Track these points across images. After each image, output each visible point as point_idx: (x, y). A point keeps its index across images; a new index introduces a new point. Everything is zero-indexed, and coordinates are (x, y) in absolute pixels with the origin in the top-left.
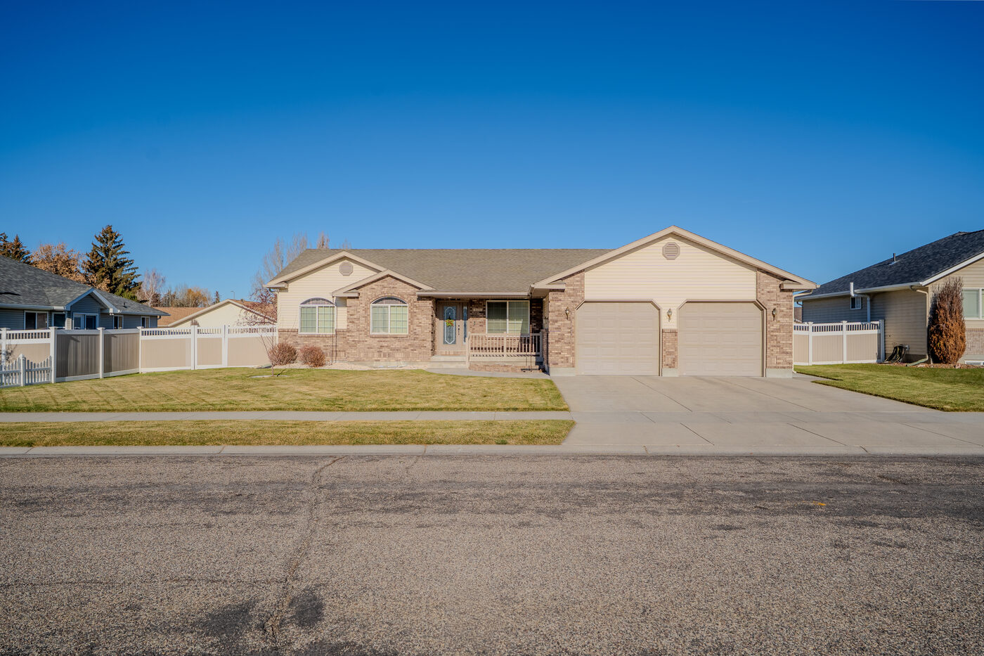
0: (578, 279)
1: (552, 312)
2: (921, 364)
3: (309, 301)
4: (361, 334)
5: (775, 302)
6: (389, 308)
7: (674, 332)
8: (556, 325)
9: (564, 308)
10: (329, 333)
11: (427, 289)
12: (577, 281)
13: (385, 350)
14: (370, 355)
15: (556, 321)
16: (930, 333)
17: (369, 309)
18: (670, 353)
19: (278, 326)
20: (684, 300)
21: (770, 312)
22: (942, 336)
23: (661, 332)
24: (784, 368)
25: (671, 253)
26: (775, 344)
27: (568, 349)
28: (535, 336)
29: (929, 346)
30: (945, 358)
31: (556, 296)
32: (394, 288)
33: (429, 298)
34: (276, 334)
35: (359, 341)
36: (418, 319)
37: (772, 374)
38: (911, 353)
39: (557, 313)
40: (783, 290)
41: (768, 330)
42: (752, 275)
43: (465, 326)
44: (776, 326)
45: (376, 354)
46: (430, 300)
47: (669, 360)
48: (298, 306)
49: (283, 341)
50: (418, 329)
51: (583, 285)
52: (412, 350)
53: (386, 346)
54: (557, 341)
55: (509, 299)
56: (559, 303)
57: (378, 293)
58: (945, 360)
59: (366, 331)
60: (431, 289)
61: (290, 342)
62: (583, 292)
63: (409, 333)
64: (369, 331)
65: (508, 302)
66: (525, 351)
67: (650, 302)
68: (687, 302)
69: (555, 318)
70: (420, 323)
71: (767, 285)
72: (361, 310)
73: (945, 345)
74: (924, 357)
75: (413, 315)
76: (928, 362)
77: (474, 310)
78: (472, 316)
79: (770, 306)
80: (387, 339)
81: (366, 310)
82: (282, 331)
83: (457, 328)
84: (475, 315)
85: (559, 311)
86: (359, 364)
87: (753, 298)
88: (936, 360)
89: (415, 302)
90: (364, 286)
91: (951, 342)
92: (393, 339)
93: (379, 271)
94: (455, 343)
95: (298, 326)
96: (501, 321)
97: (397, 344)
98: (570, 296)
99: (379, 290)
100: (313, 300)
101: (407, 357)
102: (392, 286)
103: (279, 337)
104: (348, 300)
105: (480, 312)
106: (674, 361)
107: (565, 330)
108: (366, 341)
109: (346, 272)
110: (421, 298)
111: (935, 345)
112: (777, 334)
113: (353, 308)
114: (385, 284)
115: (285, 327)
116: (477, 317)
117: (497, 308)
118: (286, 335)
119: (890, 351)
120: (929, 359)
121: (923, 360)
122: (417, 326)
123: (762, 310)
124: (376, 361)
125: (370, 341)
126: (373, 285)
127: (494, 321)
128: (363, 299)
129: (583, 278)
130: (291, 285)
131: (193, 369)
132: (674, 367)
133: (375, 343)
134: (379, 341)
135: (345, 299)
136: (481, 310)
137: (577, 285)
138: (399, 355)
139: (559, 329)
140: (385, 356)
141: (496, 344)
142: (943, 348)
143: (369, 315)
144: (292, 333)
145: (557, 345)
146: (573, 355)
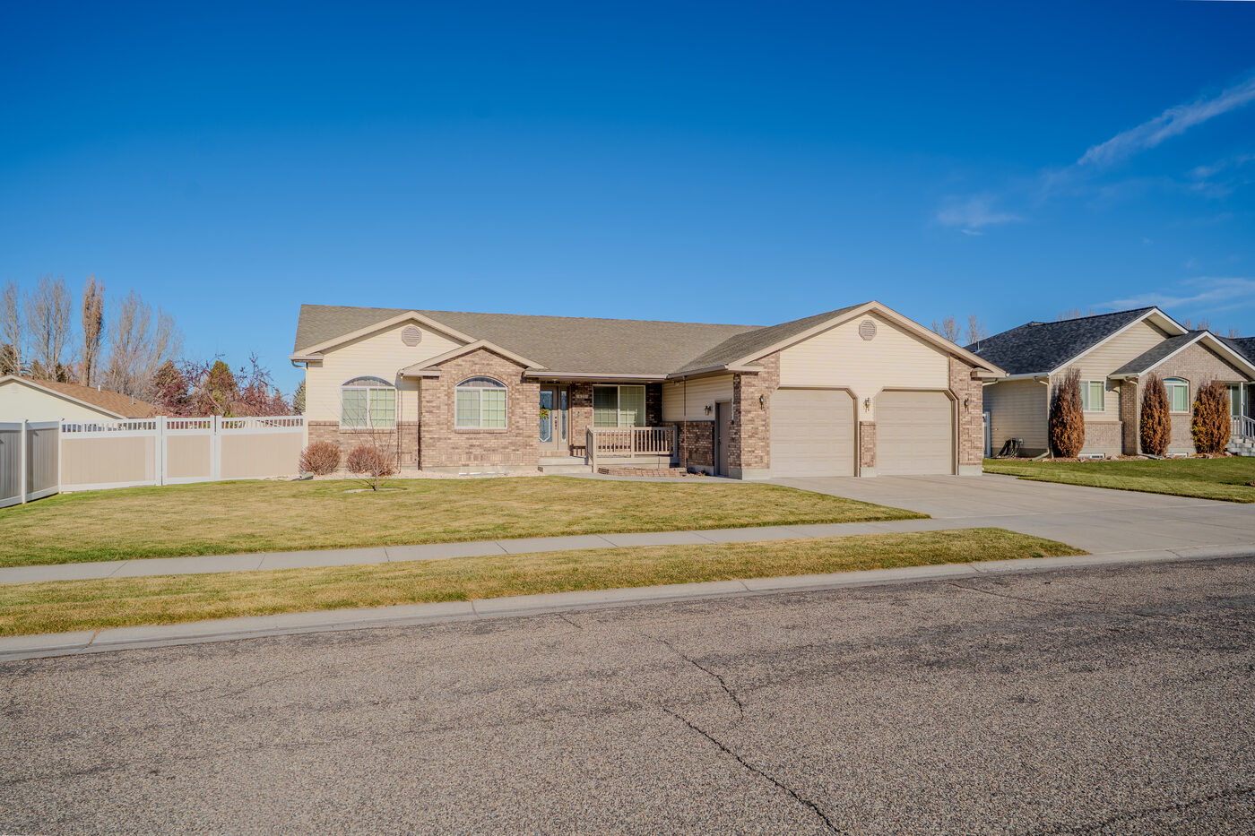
0: (773, 360)
1: (745, 399)
2: (1043, 458)
3: (352, 381)
4: (442, 429)
5: (966, 392)
6: (482, 393)
7: (873, 425)
8: (750, 416)
9: (757, 396)
10: (388, 427)
11: (536, 368)
12: (772, 363)
13: (477, 451)
14: (455, 458)
15: (750, 412)
16: (1052, 427)
17: (453, 393)
18: (868, 450)
19: (307, 416)
20: (881, 388)
21: (962, 403)
22: (1066, 429)
23: (858, 426)
24: (975, 464)
25: (867, 333)
26: (967, 438)
27: (762, 446)
28: (656, 431)
29: (1050, 439)
30: (1068, 451)
31: (750, 380)
32: (488, 365)
33: (535, 379)
34: (304, 429)
35: (439, 439)
36: (522, 408)
37: (964, 471)
38: (1025, 447)
39: (750, 402)
40: (973, 379)
41: (961, 422)
42: (944, 360)
43: (564, 417)
44: (968, 418)
45: (464, 457)
46: (537, 383)
47: (866, 458)
48: (339, 388)
49: (315, 440)
50: (522, 422)
51: (778, 368)
52: (514, 450)
53: (477, 445)
54: (750, 437)
55: (621, 383)
56: (752, 389)
57: (467, 371)
58: (1068, 454)
59: (449, 424)
60: (543, 367)
61: (328, 439)
62: (778, 376)
63: (510, 427)
64: (453, 424)
65: (619, 386)
66: (644, 450)
67: (845, 389)
68: (884, 390)
69: (748, 408)
70: (525, 413)
71: (959, 372)
72: (442, 395)
73: (1069, 438)
74: (1046, 451)
75: (513, 403)
76: (1049, 456)
77: (578, 396)
78: (576, 405)
79: (963, 396)
80: (478, 436)
81: (449, 395)
82: (314, 425)
83: (554, 420)
84: (580, 404)
85: (752, 398)
86: (440, 471)
87: (946, 387)
88: (1058, 454)
89: (517, 385)
90: (447, 361)
91: (1075, 435)
92: (488, 435)
93: (466, 343)
94: (550, 440)
95: (336, 417)
96: (611, 412)
97: (493, 443)
98: (764, 380)
99: (468, 367)
100: (358, 379)
101: (507, 459)
102: (485, 362)
103: (310, 434)
104: (423, 381)
105: (586, 400)
106: (873, 458)
107: (759, 422)
108: (450, 439)
109: (411, 341)
110: (525, 379)
111: (1058, 438)
112: (968, 427)
113: (431, 392)
114: (476, 359)
115: (321, 419)
116: (582, 405)
117: (604, 395)
118: (322, 430)
119: (999, 444)
120: (1050, 454)
121: (1045, 454)
122: (520, 418)
123: (952, 400)
124: (464, 465)
125: (455, 438)
126: (459, 361)
127: (602, 412)
128: (445, 380)
129: (778, 359)
130: (327, 358)
131: (159, 484)
132: (872, 466)
133: (462, 441)
134: (467, 439)
135: (419, 379)
136: (587, 397)
137: (772, 368)
138: (496, 458)
139: (752, 421)
140: (476, 458)
141: (605, 441)
142: (1066, 440)
143: (453, 402)
144: (331, 428)
145: (750, 441)
146: (768, 453)
